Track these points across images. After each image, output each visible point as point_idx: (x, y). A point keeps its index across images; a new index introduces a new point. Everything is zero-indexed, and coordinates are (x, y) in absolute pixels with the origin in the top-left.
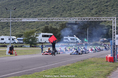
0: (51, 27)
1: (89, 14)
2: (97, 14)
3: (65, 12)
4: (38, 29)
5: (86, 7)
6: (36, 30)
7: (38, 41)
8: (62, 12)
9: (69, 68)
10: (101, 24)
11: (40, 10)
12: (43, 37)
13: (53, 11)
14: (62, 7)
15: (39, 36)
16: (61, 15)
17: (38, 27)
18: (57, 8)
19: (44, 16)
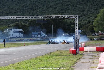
0: (21, 24)
1: (53, 12)
2: (60, 12)
3: (33, 10)
4: (10, 25)
5: (50, 6)
6: (8, 26)
7: (10, 36)
8: (30, 11)
9: (38, 60)
10: (64, 21)
11: (11, 9)
12: (14, 32)
13: (22, 10)
14: (30, 6)
15: (11, 32)
16: (29, 13)
17: (9, 23)
18: (26, 7)
19: (15, 14)
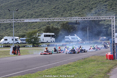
0: (53, 27)
2: (96, 13)
3: (66, 12)
4: (40, 29)
5: (86, 7)
6: (38, 30)
7: (40, 40)
8: (63, 12)
9: (70, 67)
10: (100, 23)
11: (41, 10)
12: (44, 36)
13: (54, 12)
14: (63, 7)
15: (41, 36)
16: (62, 15)
17: (40, 27)
18: (58, 9)
19: (45, 16)
